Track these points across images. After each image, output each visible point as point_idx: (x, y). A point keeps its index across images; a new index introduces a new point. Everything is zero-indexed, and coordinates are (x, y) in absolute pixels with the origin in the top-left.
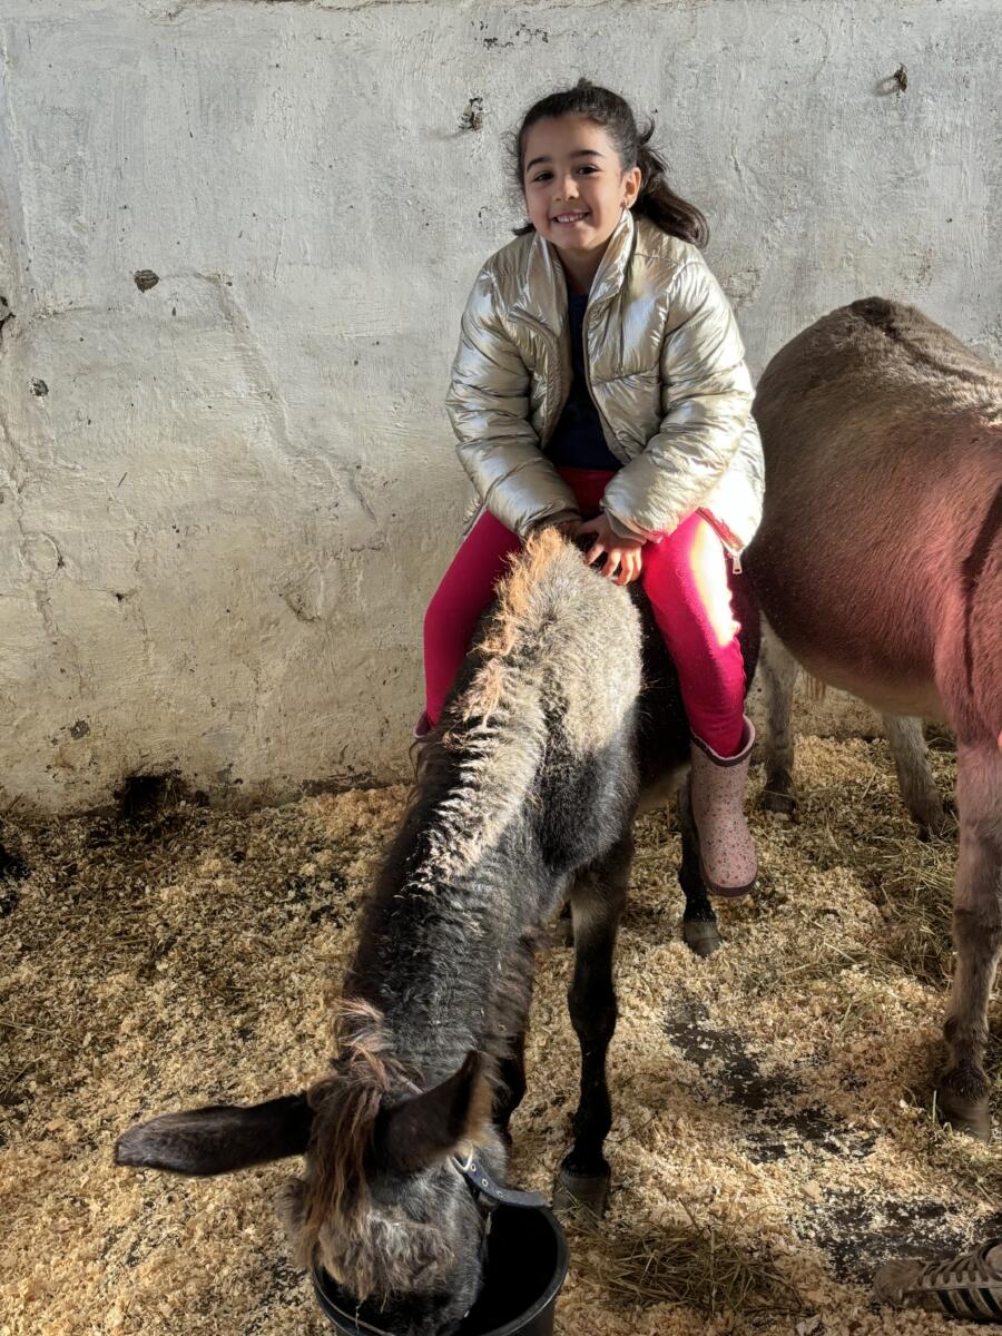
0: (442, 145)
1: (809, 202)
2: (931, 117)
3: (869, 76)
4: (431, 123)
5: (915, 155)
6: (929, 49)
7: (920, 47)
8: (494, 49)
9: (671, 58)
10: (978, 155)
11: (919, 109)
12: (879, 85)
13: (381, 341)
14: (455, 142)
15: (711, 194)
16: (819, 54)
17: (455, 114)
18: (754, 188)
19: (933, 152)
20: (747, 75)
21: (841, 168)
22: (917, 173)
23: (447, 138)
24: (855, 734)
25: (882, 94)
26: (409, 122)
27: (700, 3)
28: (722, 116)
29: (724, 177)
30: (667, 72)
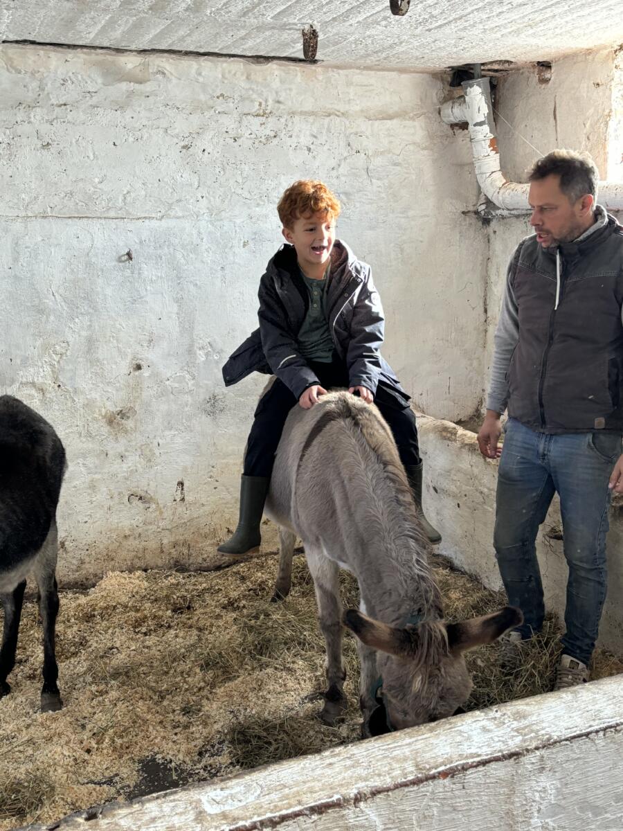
1: (91, 311)
2: (146, 273)
3: (115, 254)
5: (140, 289)
6: (141, 242)
7: (137, 241)
9: (17, 243)
10: (170, 290)
11: (140, 269)
12: (120, 258)
15: (42, 307)
16: (89, 244)
18: (63, 304)
19: (149, 288)
20: (55, 252)
21: (105, 295)
22: (142, 297)
24: (139, 568)
25: (121, 262)
27: (28, 220)
28: (44, 270)
29: (47, 298)
30: (15, 250)
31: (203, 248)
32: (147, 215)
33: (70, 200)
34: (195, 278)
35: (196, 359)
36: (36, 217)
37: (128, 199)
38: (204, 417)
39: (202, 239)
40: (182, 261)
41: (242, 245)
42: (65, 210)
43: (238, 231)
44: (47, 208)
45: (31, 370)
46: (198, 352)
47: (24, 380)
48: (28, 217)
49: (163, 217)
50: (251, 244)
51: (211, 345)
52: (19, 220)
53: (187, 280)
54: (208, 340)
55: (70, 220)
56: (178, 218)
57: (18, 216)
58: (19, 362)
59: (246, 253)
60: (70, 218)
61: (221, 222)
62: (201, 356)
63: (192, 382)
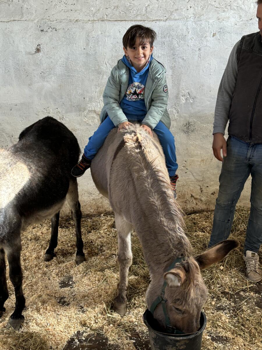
0: (31, 56)
4: (28, 50)
8: (43, 33)
9: (88, 36)
13: (17, 104)
14: (34, 55)
15: (100, 70)
17: (34, 48)
20: (107, 40)
23: (32, 54)
26: (22, 50)
27: (95, 22)
28: (102, 50)
29: (103, 66)
30: (87, 39)
31: (189, 37)
32: (158, 19)
33: (117, 10)
34: (183, 55)
35: (180, 102)
36: (98, 20)
37: (149, 9)
38: (182, 134)
39: (189, 32)
40: (177, 45)
41: (212, 35)
42: (113, 16)
43: (210, 27)
44: (104, 16)
45: (94, 104)
46: (182, 97)
47: (90, 109)
48: (94, 21)
49: (167, 20)
50: (218, 35)
51: (189, 94)
52: (90, 22)
53: (178, 56)
54: (188, 91)
55: (116, 22)
56: (176, 20)
57: (89, 20)
58: (88, 99)
59: (214, 40)
60: (116, 21)
61: (201, 22)
62: (183, 100)
63: (177, 114)
